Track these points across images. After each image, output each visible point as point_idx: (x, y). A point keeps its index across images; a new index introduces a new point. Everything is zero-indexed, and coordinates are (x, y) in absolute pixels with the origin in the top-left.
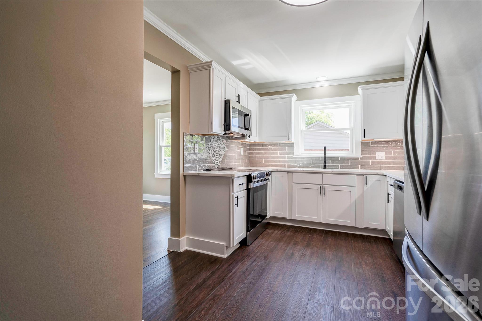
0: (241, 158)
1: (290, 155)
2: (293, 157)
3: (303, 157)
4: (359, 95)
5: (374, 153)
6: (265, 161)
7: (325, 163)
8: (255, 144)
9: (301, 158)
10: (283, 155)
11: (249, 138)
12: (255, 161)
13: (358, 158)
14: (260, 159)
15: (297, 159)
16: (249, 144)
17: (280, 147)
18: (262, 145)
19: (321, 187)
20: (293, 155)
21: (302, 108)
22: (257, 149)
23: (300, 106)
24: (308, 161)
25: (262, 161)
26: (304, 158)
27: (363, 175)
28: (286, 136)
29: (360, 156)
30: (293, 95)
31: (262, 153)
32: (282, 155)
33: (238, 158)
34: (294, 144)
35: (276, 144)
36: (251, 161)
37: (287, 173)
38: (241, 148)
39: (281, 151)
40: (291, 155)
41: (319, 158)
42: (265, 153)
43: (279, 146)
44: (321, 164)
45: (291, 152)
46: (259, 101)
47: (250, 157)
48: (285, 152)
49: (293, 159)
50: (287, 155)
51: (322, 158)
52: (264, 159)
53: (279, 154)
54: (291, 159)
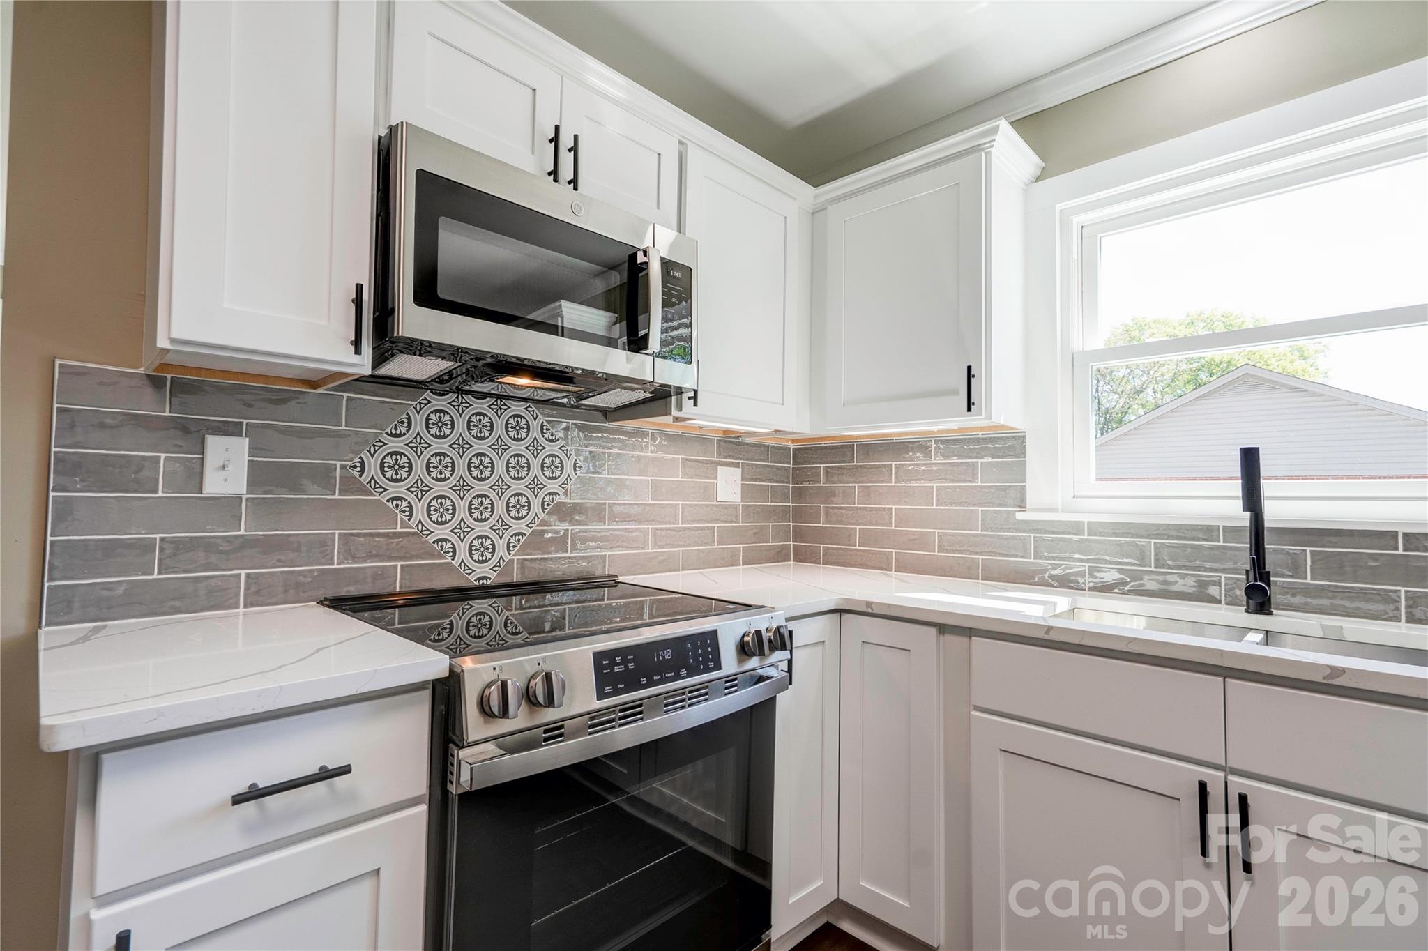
0: (717, 521)
1: (1000, 505)
2: (1020, 516)
3: (1085, 518)
6: (867, 538)
7: (1259, 569)
8: (816, 449)
9: (1076, 528)
10: (961, 504)
11: (695, 405)
12: (820, 535)
14: (840, 522)
15: (1045, 532)
16: (791, 446)
17: (941, 460)
18: (849, 454)
19: (1215, 792)
20: (1022, 506)
21: (1078, 219)
22: (827, 473)
23: (1059, 207)
24: (1119, 544)
25: (849, 536)
26: (1094, 528)
28: (955, 392)
30: (995, 130)
31: (847, 495)
32: (952, 504)
33: (699, 521)
34: (1024, 437)
35: (922, 446)
36: (799, 534)
37: (933, 631)
38: (719, 467)
39: (947, 480)
40: (1006, 506)
41: (1209, 531)
42: (867, 492)
43: (939, 453)
44: (1223, 571)
45: (1005, 489)
46: (813, 214)
47: (799, 514)
48: (973, 487)
49: (1017, 530)
50: (980, 505)
51: (1231, 532)
52: (858, 527)
53: (938, 500)
54: (1009, 530)
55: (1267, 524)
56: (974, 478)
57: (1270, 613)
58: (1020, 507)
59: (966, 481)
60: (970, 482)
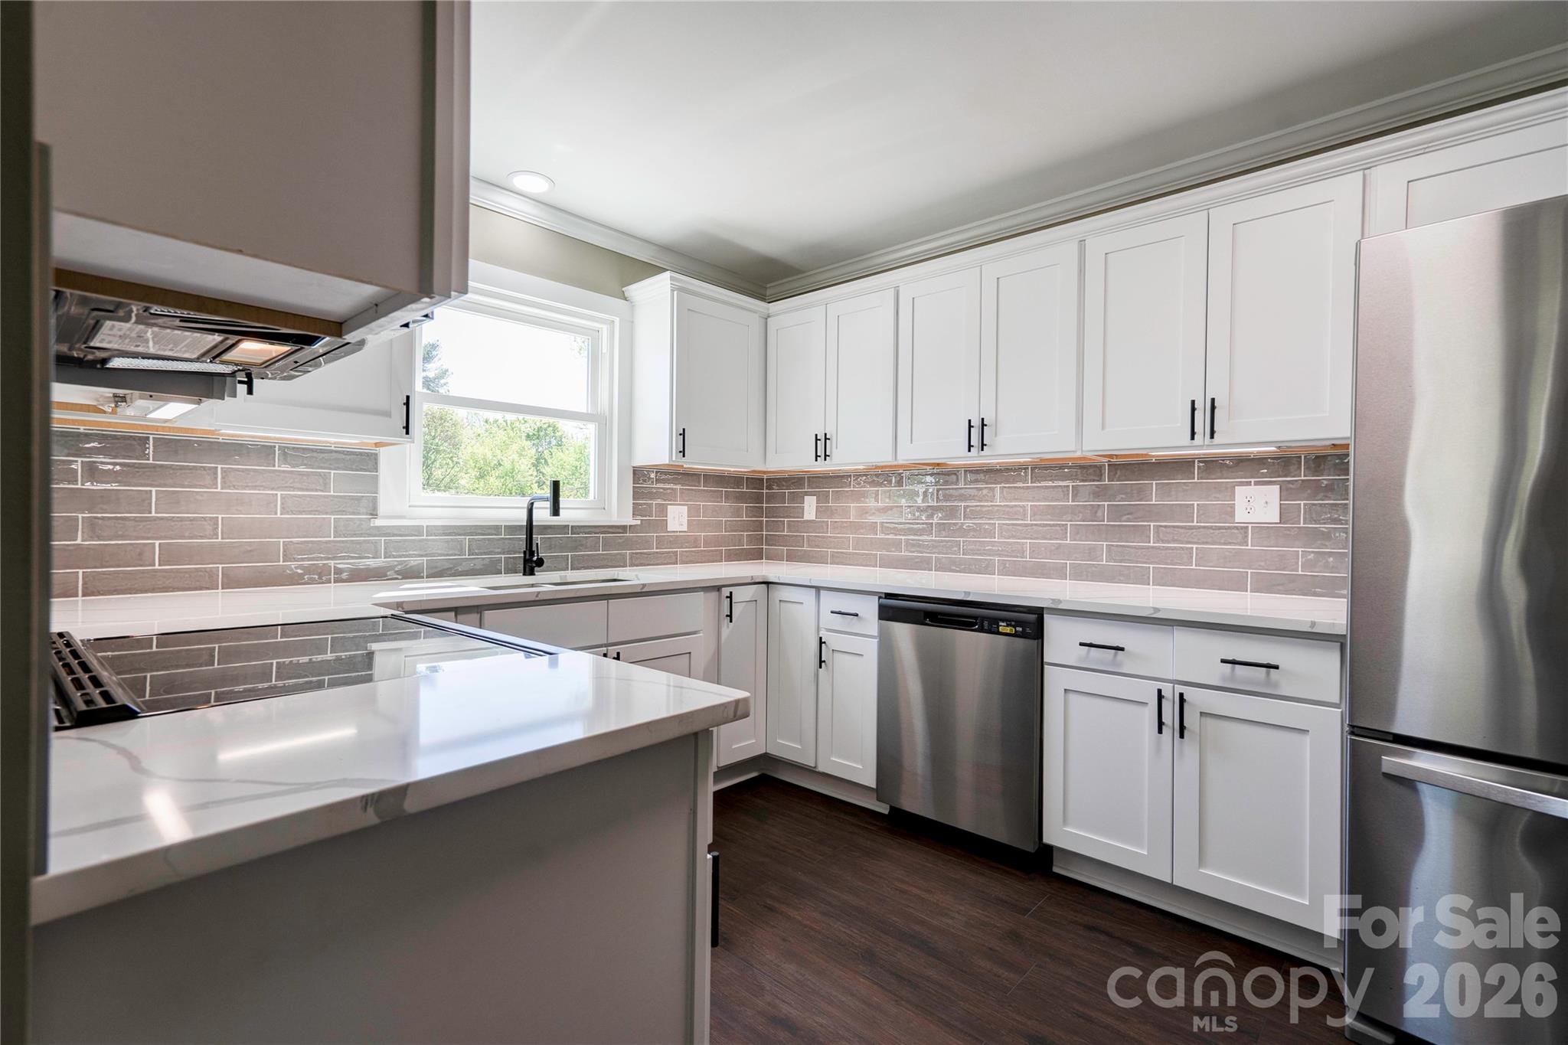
1: (354, 513)
2: (378, 522)
3: (425, 523)
4: (625, 299)
5: (663, 510)
6: (170, 555)
7: (530, 549)
9: (417, 530)
10: (310, 512)
13: (624, 528)
15: (394, 535)
17: (286, 468)
20: (374, 514)
24: (447, 542)
25: (140, 554)
26: (431, 530)
27: (718, 588)
29: (628, 520)
32: (301, 513)
34: (377, 455)
35: (265, 451)
39: (294, 489)
40: (359, 514)
41: (497, 529)
42: (172, 501)
43: (286, 462)
44: (510, 553)
45: (359, 499)
48: (325, 497)
49: (370, 535)
50: (332, 513)
51: (512, 529)
52: (157, 543)
53: (283, 508)
54: (361, 535)
55: (534, 524)
56: (326, 488)
57: (534, 575)
58: (372, 514)
59: (316, 490)
60: (322, 491)
